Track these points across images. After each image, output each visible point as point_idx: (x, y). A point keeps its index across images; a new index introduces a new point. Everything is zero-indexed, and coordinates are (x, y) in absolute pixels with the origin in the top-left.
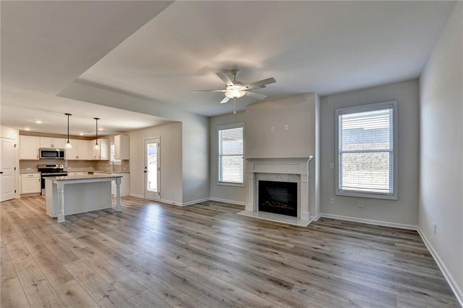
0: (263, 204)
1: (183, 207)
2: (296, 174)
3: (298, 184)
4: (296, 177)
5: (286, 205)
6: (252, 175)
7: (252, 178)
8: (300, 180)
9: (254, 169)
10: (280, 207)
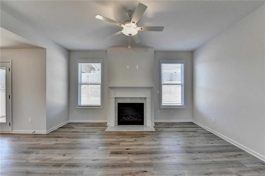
0: (121, 120)
1: (46, 134)
2: (143, 98)
3: (144, 104)
4: (144, 99)
5: (136, 118)
6: (114, 99)
7: (114, 101)
8: (146, 101)
9: (115, 94)
10: (133, 120)
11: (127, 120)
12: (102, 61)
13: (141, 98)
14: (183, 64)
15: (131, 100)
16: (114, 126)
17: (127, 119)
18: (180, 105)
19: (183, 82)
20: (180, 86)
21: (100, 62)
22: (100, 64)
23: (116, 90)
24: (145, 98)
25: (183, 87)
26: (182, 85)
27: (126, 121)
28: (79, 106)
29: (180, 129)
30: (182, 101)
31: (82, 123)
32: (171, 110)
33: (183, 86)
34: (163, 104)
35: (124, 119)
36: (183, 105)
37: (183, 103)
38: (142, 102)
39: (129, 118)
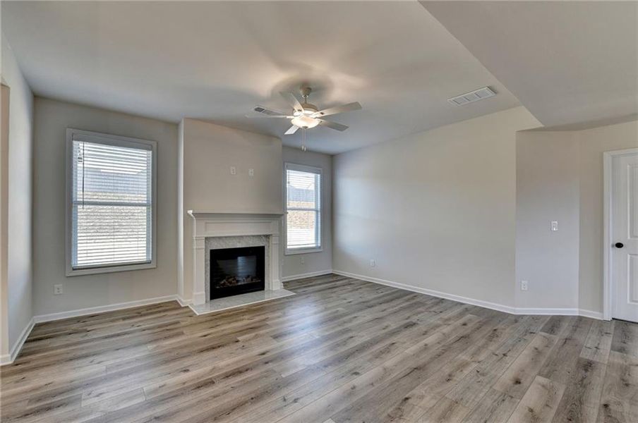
11: (231, 285)
12: (155, 146)
13: (260, 236)
14: (319, 175)
15: (239, 242)
16: (204, 302)
17: (231, 283)
18: (314, 245)
19: (319, 205)
20: (314, 212)
21: (150, 147)
22: (151, 152)
23: (208, 221)
24: (267, 236)
25: (319, 215)
26: (317, 211)
27: (229, 287)
28: (74, 270)
29: (327, 285)
30: (317, 239)
31: (93, 316)
32: (303, 254)
33: (319, 213)
34: (288, 247)
35: (224, 283)
36: (319, 245)
37: (319, 242)
38: (261, 245)
39: (235, 281)
